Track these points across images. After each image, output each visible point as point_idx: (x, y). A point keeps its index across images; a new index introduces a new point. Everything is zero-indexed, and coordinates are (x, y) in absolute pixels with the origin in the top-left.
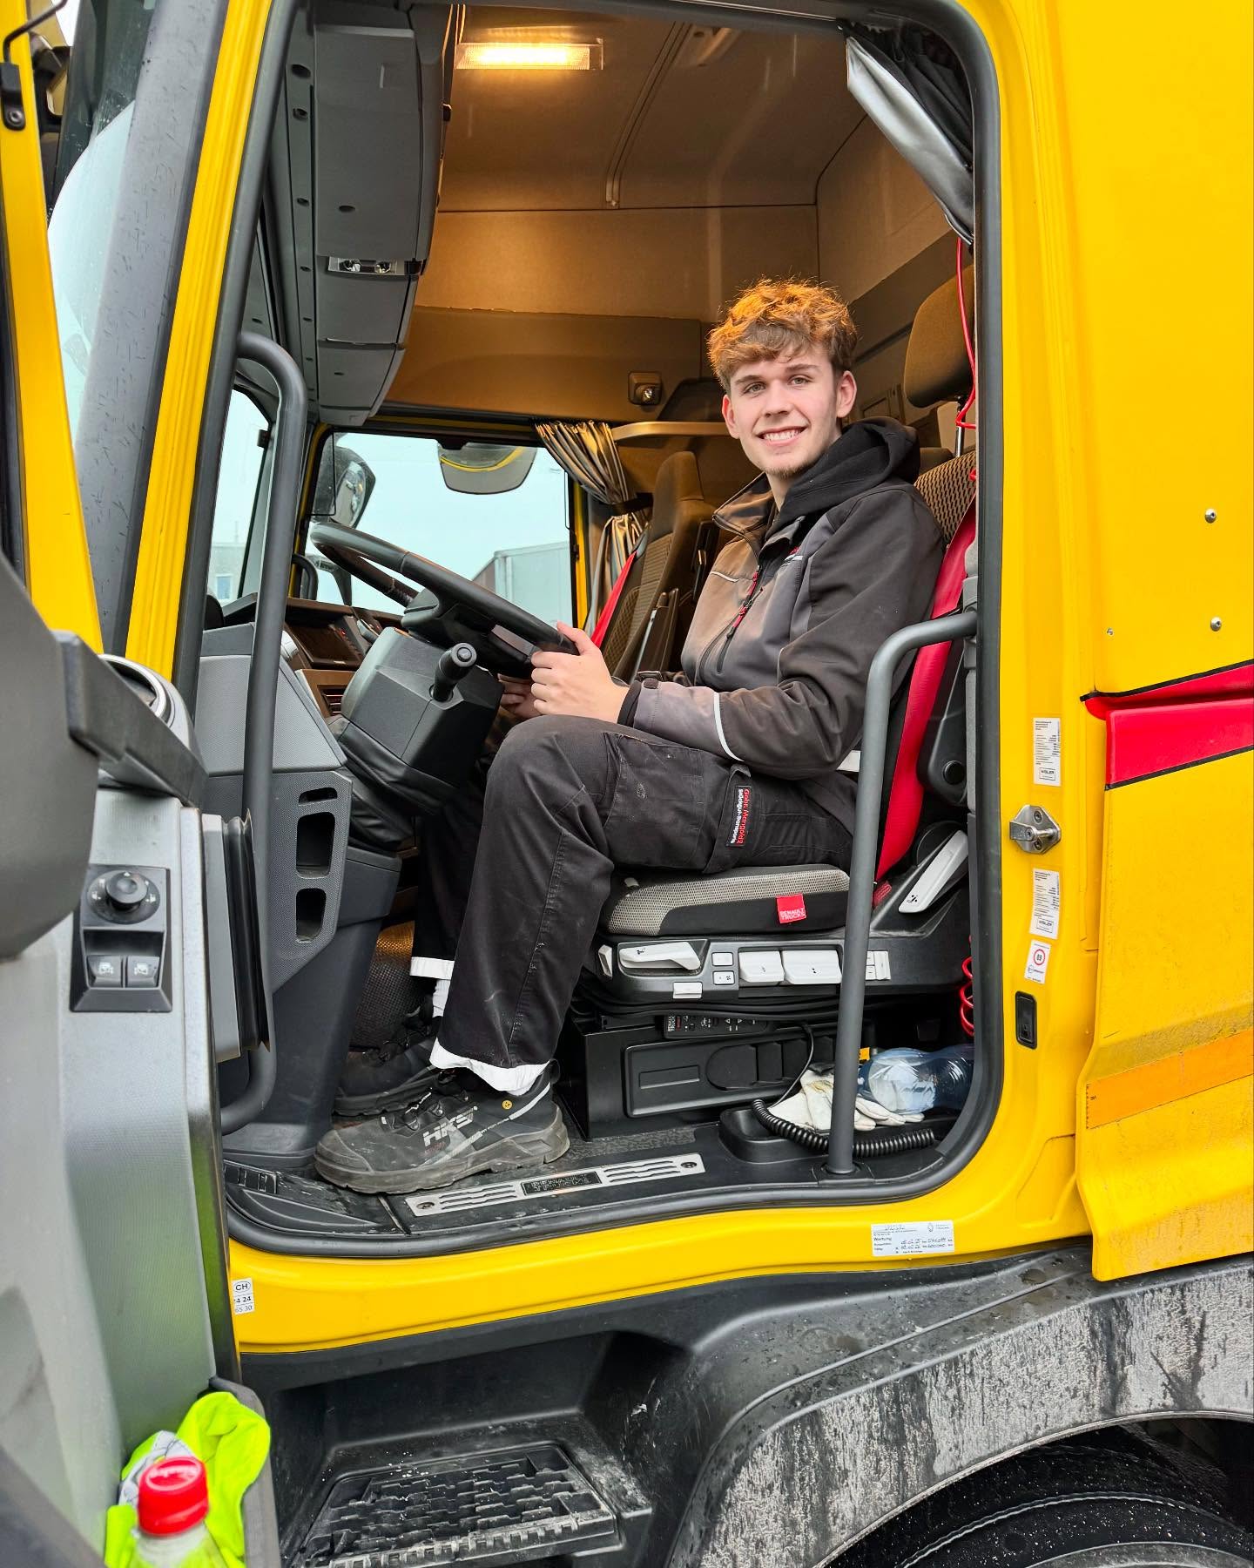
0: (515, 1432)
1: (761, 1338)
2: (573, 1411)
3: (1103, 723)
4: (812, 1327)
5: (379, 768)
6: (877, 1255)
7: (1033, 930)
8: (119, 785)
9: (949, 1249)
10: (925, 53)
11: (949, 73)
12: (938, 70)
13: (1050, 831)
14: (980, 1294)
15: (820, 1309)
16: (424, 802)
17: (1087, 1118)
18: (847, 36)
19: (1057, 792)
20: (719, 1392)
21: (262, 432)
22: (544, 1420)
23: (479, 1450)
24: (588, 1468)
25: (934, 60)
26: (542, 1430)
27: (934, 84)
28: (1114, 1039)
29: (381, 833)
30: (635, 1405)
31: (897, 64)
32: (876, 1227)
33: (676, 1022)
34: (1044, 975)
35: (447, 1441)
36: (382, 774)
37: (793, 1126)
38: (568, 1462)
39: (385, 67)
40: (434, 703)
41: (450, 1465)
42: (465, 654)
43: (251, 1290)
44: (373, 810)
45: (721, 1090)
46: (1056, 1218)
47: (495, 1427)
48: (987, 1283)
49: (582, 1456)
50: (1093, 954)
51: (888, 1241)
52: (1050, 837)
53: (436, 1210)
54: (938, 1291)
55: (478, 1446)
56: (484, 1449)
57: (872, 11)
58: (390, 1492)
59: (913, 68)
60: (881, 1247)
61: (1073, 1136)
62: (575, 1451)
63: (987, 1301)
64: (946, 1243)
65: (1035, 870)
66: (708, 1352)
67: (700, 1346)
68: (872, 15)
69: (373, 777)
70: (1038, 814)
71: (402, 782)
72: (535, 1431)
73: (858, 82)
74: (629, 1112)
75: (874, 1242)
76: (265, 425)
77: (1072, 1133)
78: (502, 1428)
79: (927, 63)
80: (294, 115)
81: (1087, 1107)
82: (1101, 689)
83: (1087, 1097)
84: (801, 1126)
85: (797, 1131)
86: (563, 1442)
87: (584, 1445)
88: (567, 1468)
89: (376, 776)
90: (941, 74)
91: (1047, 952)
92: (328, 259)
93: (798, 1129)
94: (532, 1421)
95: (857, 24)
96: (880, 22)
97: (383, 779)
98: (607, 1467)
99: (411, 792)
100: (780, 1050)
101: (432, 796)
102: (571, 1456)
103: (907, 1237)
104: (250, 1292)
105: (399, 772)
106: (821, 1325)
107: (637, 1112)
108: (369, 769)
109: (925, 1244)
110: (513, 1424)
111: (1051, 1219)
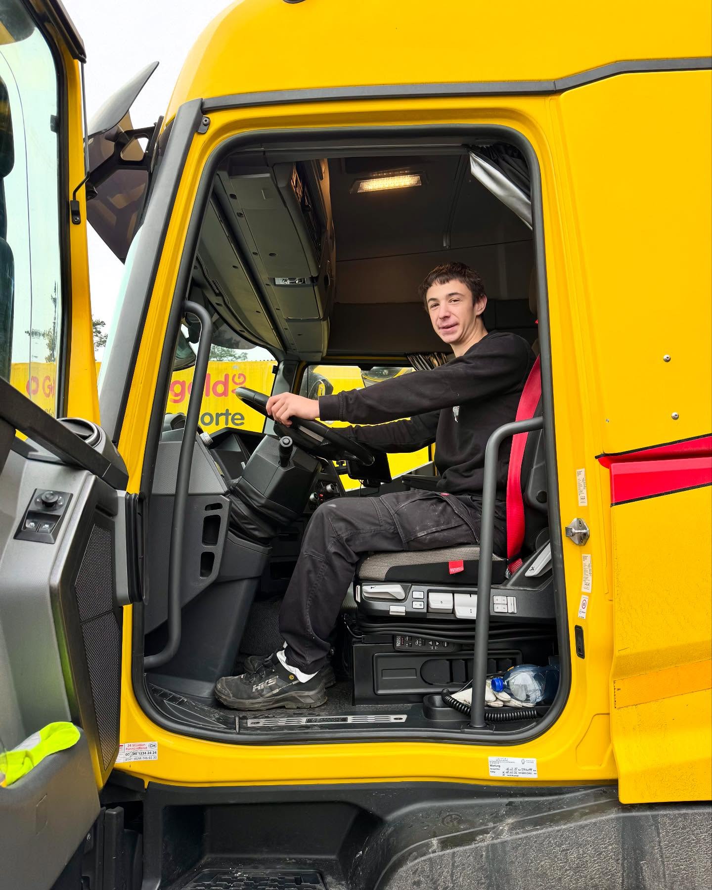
0: (300, 863)
1: (422, 816)
2: (333, 857)
3: (608, 470)
4: (451, 813)
5: (254, 500)
6: (492, 775)
7: (583, 590)
8: (64, 463)
9: (533, 776)
10: (507, 153)
11: (519, 161)
12: (513, 160)
13: (584, 531)
14: (551, 806)
15: (459, 805)
16: (277, 518)
17: (615, 701)
18: (468, 151)
19: (586, 509)
20: (393, 843)
21: (274, 366)
22: (317, 859)
23: (277, 869)
24: (329, 885)
25: (512, 156)
26: (315, 864)
27: (512, 166)
28: (623, 653)
29: (256, 533)
30: (357, 853)
31: (492, 160)
32: (492, 758)
33: (401, 641)
34: (585, 614)
35: (263, 862)
36: (255, 502)
37: (458, 702)
38: (321, 881)
39: (263, 190)
40: (280, 468)
41: (260, 873)
42: (286, 441)
43: (157, 748)
44: (252, 521)
45: (430, 685)
46: (604, 766)
47: (290, 859)
48: (557, 800)
49: (329, 879)
50: (610, 602)
51: (498, 768)
52: (585, 534)
53: (261, 725)
54: (528, 801)
55: (278, 867)
56: (279, 868)
57: (477, 139)
58: (225, 880)
59: (501, 160)
60: (494, 771)
61: (608, 714)
62: (326, 876)
63: (554, 809)
64: (533, 772)
65: (583, 555)
66: (394, 821)
67: (390, 817)
68: (477, 141)
69: (250, 503)
70: (580, 522)
71: (263, 506)
72: (310, 864)
73: (476, 171)
74: (376, 692)
75: (490, 767)
76: (276, 364)
77: (607, 712)
78: (293, 861)
79: (507, 157)
80: (238, 215)
81: (615, 695)
82: (607, 452)
83: (615, 689)
84: (462, 702)
85: (459, 705)
86: (322, 871)
87: (332, 875)
88: (319, 883)
89: (252, 503)
90: (515, 162)
91: (587, 600)
92: (274, 279)
93: (460, 703)
94: (310, 859)
95: (472, 146)
96: (486, 143)
97: (255, 504)
98: (340, 886)
99: (270, 512)
100: (464, 665)
101: (282, 515)
102: (323, 878)
103: (510, 766)
104: (155, 749)
105: (263, 501)
106: (456, 813)
107: (380, 692)
108: (248, 498)
109: (520, 772)
110: (300, 859)
111: (601, 765)
